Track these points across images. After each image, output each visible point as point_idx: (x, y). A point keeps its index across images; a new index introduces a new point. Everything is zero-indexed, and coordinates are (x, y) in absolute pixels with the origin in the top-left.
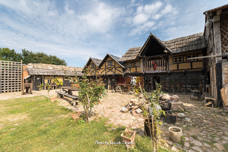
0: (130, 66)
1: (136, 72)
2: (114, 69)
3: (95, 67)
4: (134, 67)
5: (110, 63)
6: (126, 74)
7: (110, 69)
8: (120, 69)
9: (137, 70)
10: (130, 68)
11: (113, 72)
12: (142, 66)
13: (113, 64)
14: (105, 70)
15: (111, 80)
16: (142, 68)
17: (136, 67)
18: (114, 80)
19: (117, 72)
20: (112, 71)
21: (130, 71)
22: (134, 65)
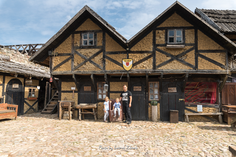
2: (192, 54)
8: (217, 58)
11: (189, 65)
14: (153, 55)
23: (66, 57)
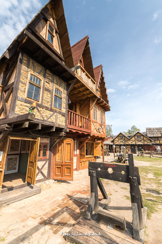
0: (155, 139)
1: (160, 143)
3: (124, 139)
4: (158, 140)
5: (139, 137)
6: (152, 144)
8: (148, 141)
10: (155, 141)
13: (142, 137)
14: (135, 141)
15: (138, 147)
17: (159, 141)
18: (141, 147)
19: (146, 143)
20: (141, 142)
22: (158, 139)
23: (117, 141)
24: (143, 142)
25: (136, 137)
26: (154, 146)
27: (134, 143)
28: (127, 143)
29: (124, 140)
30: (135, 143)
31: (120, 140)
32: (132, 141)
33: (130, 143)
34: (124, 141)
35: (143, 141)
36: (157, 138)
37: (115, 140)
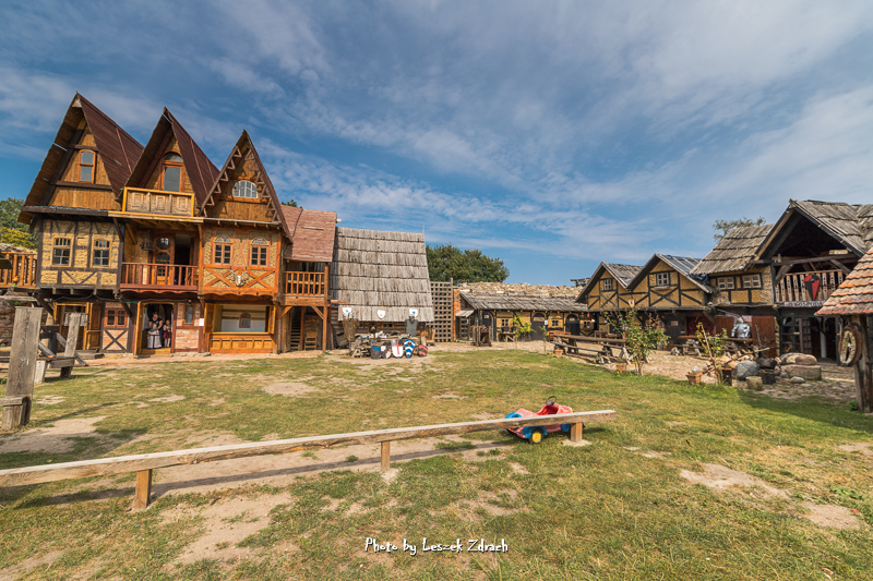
0: (731, 285)
1: (750, 303)
2: (676, 293)
3: (615, 288)
4: (742, 289)
5: (663, 279)
6: (717, 307)
7: (664, 293)
8: (695, 295)
9: (753, 296)
10: (729, 291)
11: (674, 302)
12: (771, 287)
13: (674, 281)
14: (649, 295)
15: (665, 323)
16: (770, 294)
17: (749, 290)
18: (676, 323)
19: (686, 304)
20: (669, 299)
21: (730, 300)
22: (742, 285)
23: (595, 299)
24: (677, 301)
25: (653, 281)
26: (729, 315)
27: (645, 304)
28: (622, 305)
29: (617, 293)
30: (650, 305)
31: (605, 294)
32: (638, 297)
33: (632, 306)
34: (614, 299)
35: (675, 296)
36: (738, 279)
37: (591, 294)
